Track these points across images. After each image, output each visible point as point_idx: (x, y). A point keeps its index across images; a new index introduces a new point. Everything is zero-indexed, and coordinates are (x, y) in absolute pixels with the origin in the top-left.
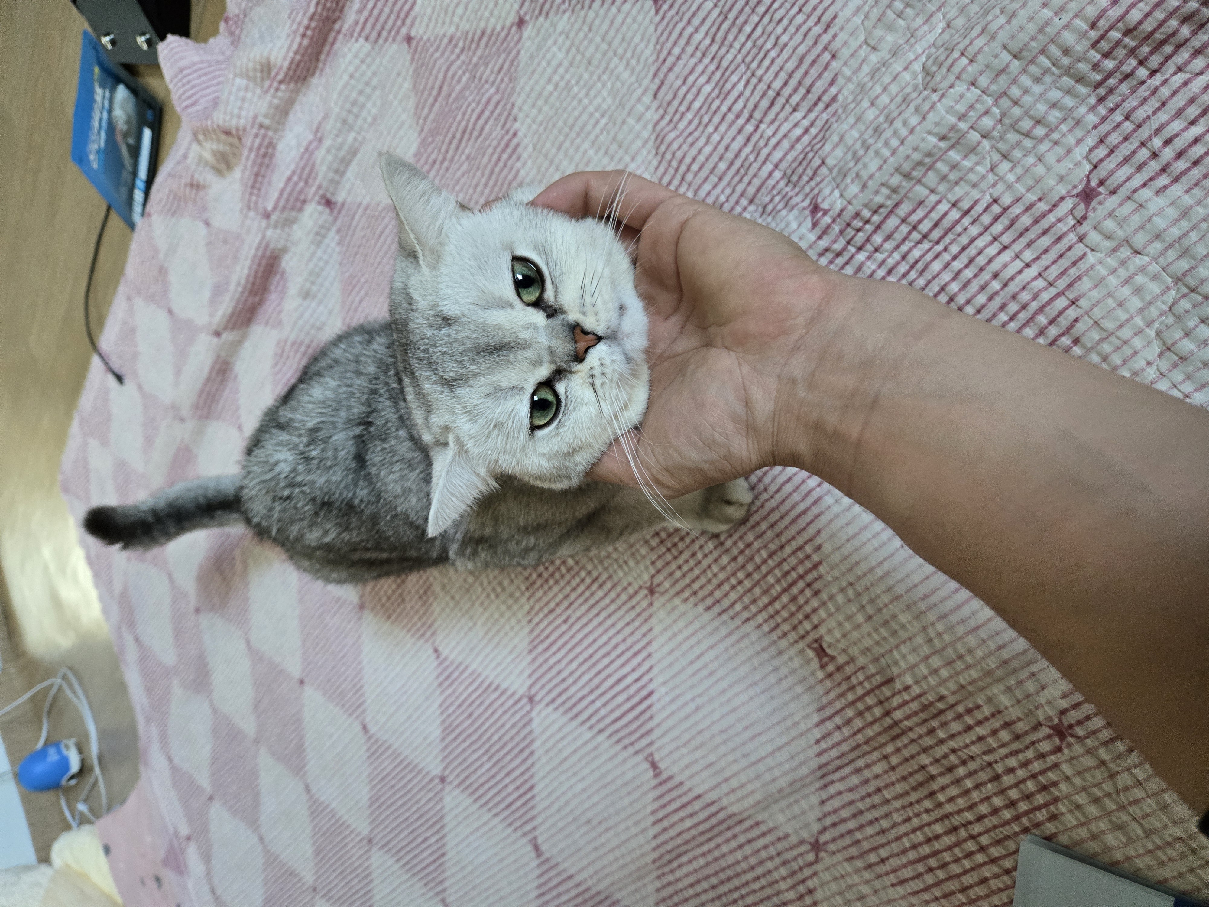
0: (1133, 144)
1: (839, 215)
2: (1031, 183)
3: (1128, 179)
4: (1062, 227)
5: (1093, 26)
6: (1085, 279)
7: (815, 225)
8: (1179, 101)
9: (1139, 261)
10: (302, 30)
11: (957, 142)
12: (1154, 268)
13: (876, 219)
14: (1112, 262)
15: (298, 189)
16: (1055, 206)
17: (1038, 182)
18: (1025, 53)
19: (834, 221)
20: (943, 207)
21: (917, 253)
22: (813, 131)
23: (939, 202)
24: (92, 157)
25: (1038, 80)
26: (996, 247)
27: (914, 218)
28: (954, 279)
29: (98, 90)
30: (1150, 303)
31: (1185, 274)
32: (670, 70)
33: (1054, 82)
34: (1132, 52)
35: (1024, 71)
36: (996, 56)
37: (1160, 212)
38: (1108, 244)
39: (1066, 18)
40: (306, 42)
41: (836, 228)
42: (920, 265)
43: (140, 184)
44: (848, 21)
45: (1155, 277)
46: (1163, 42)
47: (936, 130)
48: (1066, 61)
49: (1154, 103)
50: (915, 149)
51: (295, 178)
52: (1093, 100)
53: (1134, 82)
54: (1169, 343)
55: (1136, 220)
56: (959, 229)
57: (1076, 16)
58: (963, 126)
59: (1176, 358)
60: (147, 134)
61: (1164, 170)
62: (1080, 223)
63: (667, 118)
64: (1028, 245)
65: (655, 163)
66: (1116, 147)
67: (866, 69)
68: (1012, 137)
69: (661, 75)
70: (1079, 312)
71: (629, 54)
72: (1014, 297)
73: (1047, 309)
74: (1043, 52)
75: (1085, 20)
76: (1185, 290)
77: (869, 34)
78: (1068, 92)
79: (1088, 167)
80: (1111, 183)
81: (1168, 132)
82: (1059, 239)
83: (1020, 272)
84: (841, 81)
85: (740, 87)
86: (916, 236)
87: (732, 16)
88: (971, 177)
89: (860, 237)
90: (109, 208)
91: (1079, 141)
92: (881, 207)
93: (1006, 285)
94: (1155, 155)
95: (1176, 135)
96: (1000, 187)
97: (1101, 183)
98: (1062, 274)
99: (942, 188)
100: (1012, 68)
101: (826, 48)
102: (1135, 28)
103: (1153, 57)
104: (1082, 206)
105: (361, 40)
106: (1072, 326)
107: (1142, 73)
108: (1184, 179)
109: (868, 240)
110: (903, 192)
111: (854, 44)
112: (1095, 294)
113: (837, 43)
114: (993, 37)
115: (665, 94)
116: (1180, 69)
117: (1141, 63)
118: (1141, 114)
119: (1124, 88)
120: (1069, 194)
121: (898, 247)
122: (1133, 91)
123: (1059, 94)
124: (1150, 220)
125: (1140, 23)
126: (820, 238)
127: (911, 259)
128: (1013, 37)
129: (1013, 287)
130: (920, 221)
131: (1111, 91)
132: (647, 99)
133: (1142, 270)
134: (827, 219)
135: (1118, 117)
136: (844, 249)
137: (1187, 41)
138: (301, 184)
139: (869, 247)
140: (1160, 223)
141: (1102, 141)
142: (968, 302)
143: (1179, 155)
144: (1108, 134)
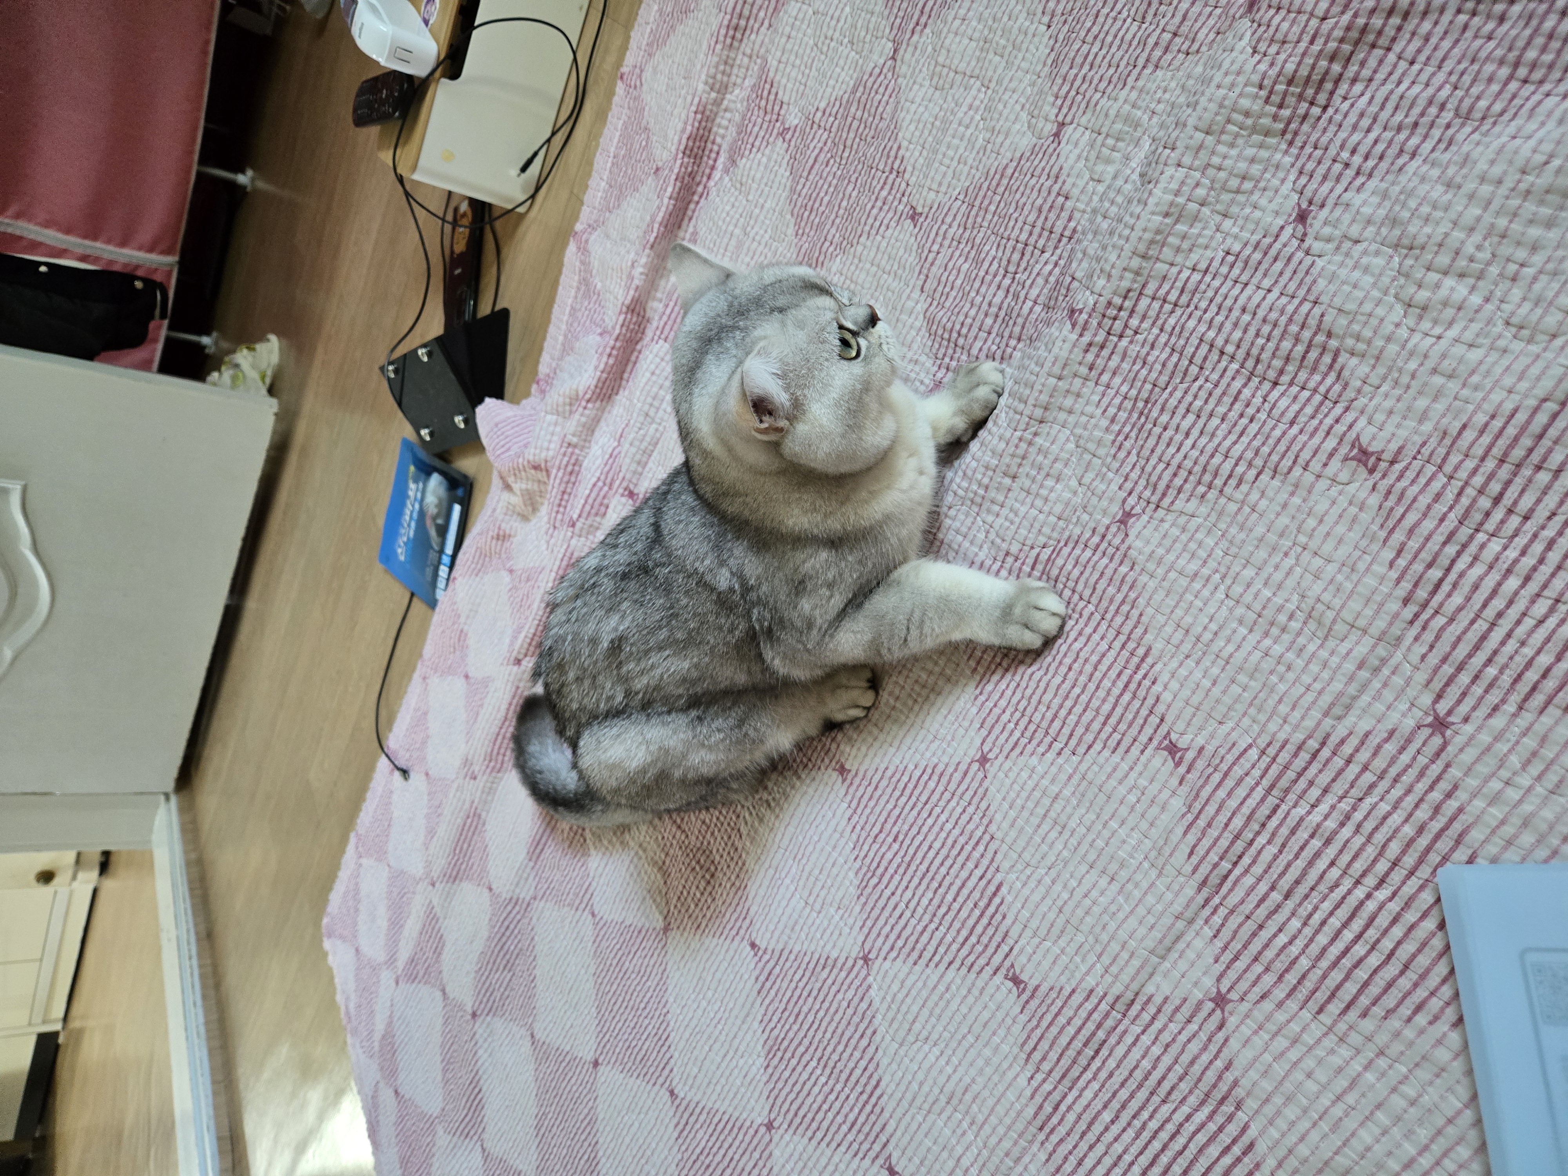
0: (1327, 163)
1: (1093, 310)
2: (1252, 227)
3: (1331, 191)
4: (1289, 250)
5: (1261, 87)
6: (1320, 280)
7: (1074, 326)
8: (1352, 118)
9: (1360, 247)
10: (608, 350)
11: (1180, 216)
12: (1374, 247)
13: (1128, 304)
14: (1338, 258)
15: (602, 493)
16: (1277, 236)
17: (1257, 224)
18: (1215, 127)
19: (1090, 316)
20: (1186, 273)
21: (1172, 321)
22: (1062, 262)
23: (1180, 272)
24: (399, 551)
25: (1232, 145)
26: (1239, 287)
27: (1162, 292)
28: (1209, 328)
29: (412, 486)
30: (1380, 275)
31: (1400, 239)
32: (932, 264)
33: (1246, 142)
34: (1300, 97)
35: (1219, 142)
36: (1191, 137)
37: (1365, 203)
38: (1331, 246)
39: (1237, 90)
40: (611, 361)
41: (1094, 322)
42: (1178, 329)
43: (446, 560)
44: (1072, 168)
45: (1377, 253)
46: (1322, 81)
47: (1158, 209)
48: (1249, 122)
49: (1332, 128)
50: (1145, 230)
51: (600, 484)
52: (1284, 146)
53: (1312, 120)
54: (1407, 300)
55: (1347, 218)
56: (1203, 287)
57: (1246, 85)
58: (1181, 200)
59: (1418, 311)
60: (457, 509)
61: (1358, 173)
62: (1303, 241)
63: (935, 303)
64: (1265, 275)
65: (930, 343)
66: (1313, 171)
67: (1096, 198)
68: (1226, 197)
69: (925, 271)
70: (1323, 307)
71: (895, 267)
72: (1264, 321)
73: (1295, 317)
74: (1229, 121)
75: (1253, 86)
76: (1405, 251)
77: (1092, 171)
78: (1261, 146)
79: (1296, 197)
80: (1318, 200)
81: (1350, 144)
82: (1289, 260)
83: (1264, 298)
84: (1077, 215)
85: (993, 252)
86: (1168, 307)
87: (977, 203)
88: (1201, 241)
89: (1118, 325)
90: (412, 595)
91: (1283, 181)
92: (1129, 291)
93: (1255, 314)
94: (1347, 165)
95: (1358, 144)
96: (1229, 241)
97: (1310, 203)
98: (1300, 284)
99: (1179, 259)
100: (1207, 143)
101: (1059, 194)
102: (1293, 77)
103: (1319, 97)
104: (1300, 227)
105: (661, 342)
106: (1321, 322)
107: (1316, 111)
108: (1376, 173)
109: (1126, 326)
110: (1145, 273)
111: (1081, 183)
112: (1332, 288)
113: (1067, 187)
114: (1185, 125)
115: (930, 285)
116: (1345, 98)
117: (1312, 103)
118: (1324, 140)
119: (1306, 127)
120: (1287, 223)
121: (1154, 323)
122: (1314, 127)
123: (1254, 150)
124: (1358, 212)
125: (1296, 71)
126: (1081, 335)
127: (1168, 327)
128: (1200, 119)
129: (1261, 313)
130: (1168, 293)
131: (1296, 133)
132: (916, 294)
133: (1365, 252)
134: (1084, 316)
135: (1308, 150)
136: (1106, 340)
137: (1341, 75)
138: (606, 488)
139: (1129, 332)
140: (1367, 210)
141: (1301, 173)
142: (1227, 341)
143: (1366, 158)
144: (1304, 165)
